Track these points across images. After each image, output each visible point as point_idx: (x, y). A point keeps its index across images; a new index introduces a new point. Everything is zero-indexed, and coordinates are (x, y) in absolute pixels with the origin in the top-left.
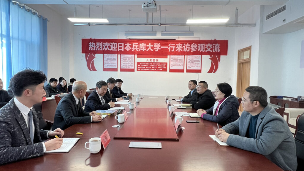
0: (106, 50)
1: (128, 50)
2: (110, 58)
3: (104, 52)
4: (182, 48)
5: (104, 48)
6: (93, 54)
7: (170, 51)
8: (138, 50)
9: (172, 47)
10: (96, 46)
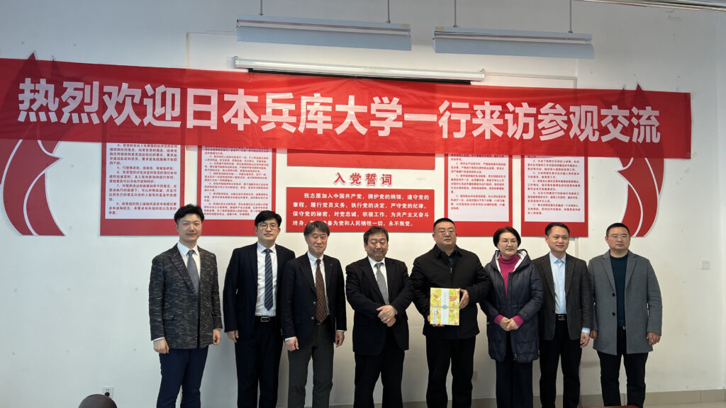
0: (119, 121)
1: (241, 128)
2: (141, 164)
3: (105, 133)
4: (501, 122)
5: (111, 112)
6: (39, 142)
7: (445, 136)
8: (292, 130)
9: (455, 117)
10: (64, 98)
